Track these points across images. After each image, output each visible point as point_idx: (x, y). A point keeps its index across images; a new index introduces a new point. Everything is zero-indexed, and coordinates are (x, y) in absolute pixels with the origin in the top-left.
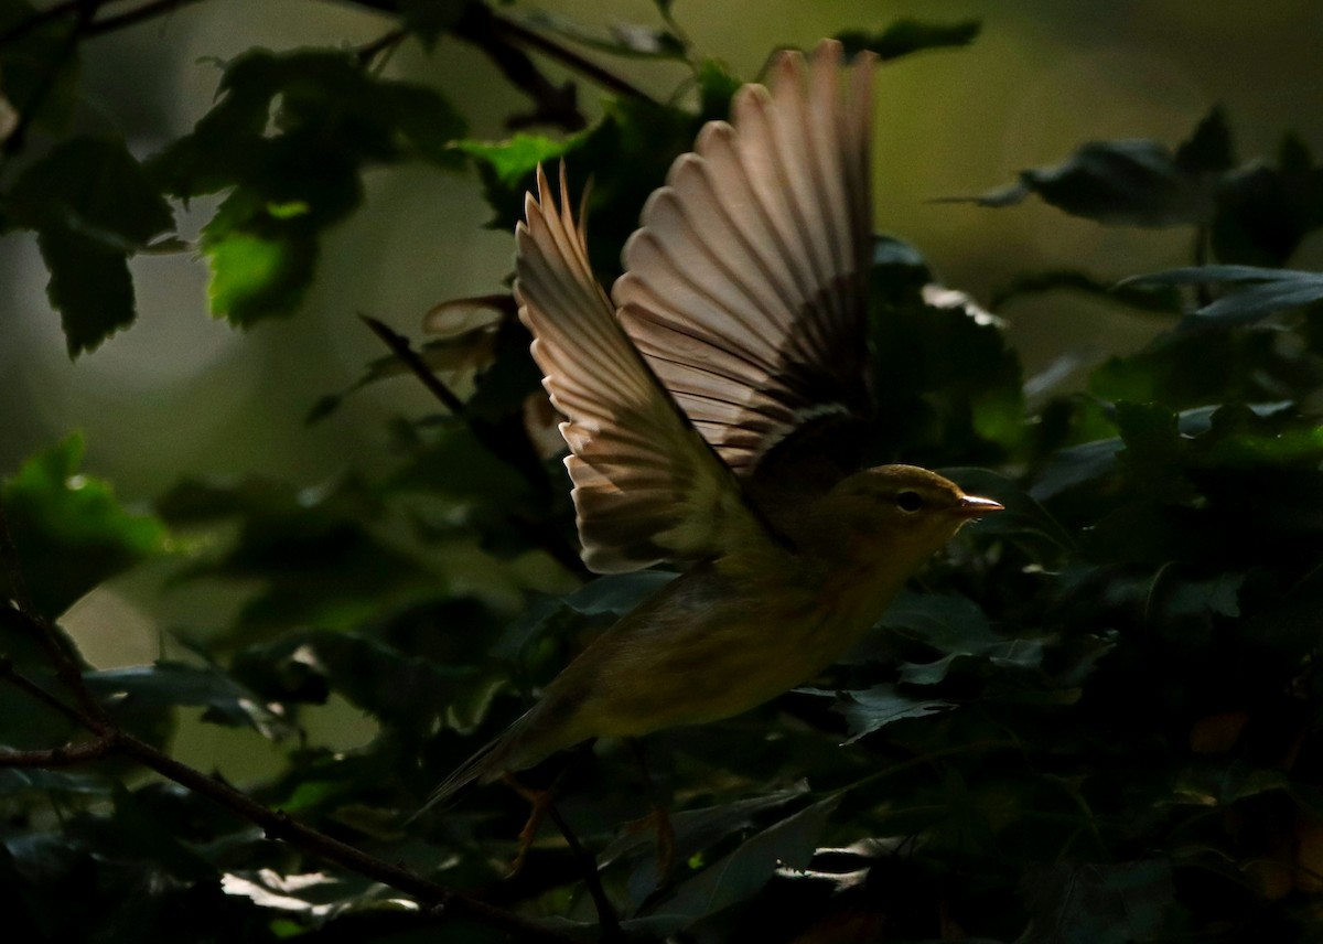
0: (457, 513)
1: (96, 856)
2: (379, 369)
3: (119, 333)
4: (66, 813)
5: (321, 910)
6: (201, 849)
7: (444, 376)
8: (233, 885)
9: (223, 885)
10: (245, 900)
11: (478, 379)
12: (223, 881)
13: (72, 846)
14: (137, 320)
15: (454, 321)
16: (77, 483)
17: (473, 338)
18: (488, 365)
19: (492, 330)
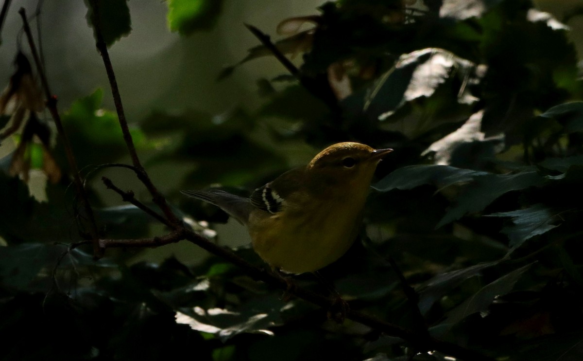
0: (295, 127)
1: (112, 299)
2: (255, 53)
3: (123, 38)
4: (97, 277)
5: (225, 332)
6: (166, 295)
7: (288, 56)
8: (182, 319)
9: (176, 318)
10: (187, 327)
11: (305, 57)
12: (176, 316)
13: (100, 294)
14: (132, 31)
15: (292, 28)
16: (100, 113)
17: (301, 37)
18: (309, 51)
19: (311, 33)
